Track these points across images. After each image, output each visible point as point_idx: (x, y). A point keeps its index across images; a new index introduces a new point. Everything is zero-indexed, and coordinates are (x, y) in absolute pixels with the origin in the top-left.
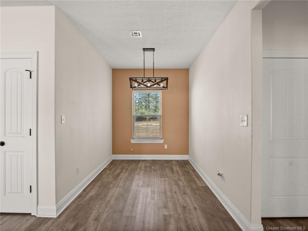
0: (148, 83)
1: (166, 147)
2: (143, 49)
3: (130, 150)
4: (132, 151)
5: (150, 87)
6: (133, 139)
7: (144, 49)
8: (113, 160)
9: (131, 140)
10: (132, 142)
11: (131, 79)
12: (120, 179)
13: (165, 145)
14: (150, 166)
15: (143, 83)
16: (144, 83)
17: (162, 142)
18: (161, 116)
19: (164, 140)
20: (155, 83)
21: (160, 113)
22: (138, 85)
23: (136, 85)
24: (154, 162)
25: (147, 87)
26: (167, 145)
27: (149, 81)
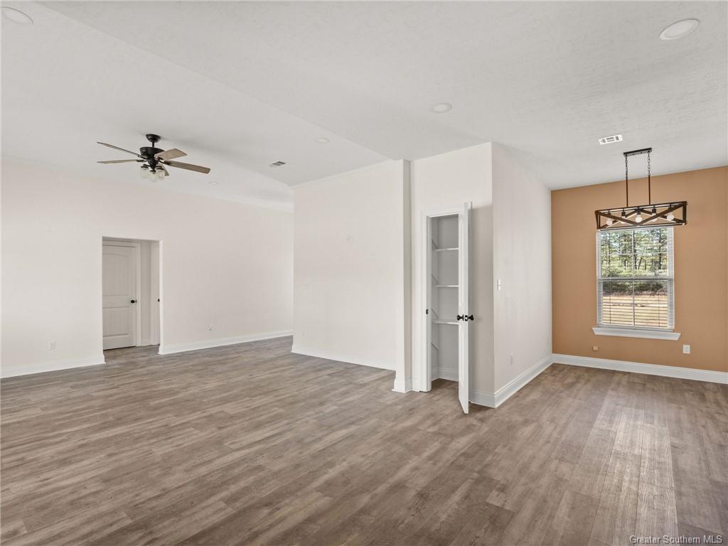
0: (635, 217)
1: (686, 349)
2: (624, 153)
3: (593, 348)
4: (595, 351)
5: (641, 224)
6: (599, 327)
7: (626, 154)
8: (554, 364)
9: (593, 329)
10: (596, 333)
11: (598, 213)
12: (578, 390)
13: (684, 346)
14: (643, 383)
15: (624, 217)
16: (626, 216)
17: (676, 339)
18: (671, 280)
19: (680, 334)
20: (654, 214)
21: (668, 272)
22: (614, 222)
23: (609, 222)
24: (653, 378)
25: (635, 224)
26: (689, 346)
27: (639, 210)
